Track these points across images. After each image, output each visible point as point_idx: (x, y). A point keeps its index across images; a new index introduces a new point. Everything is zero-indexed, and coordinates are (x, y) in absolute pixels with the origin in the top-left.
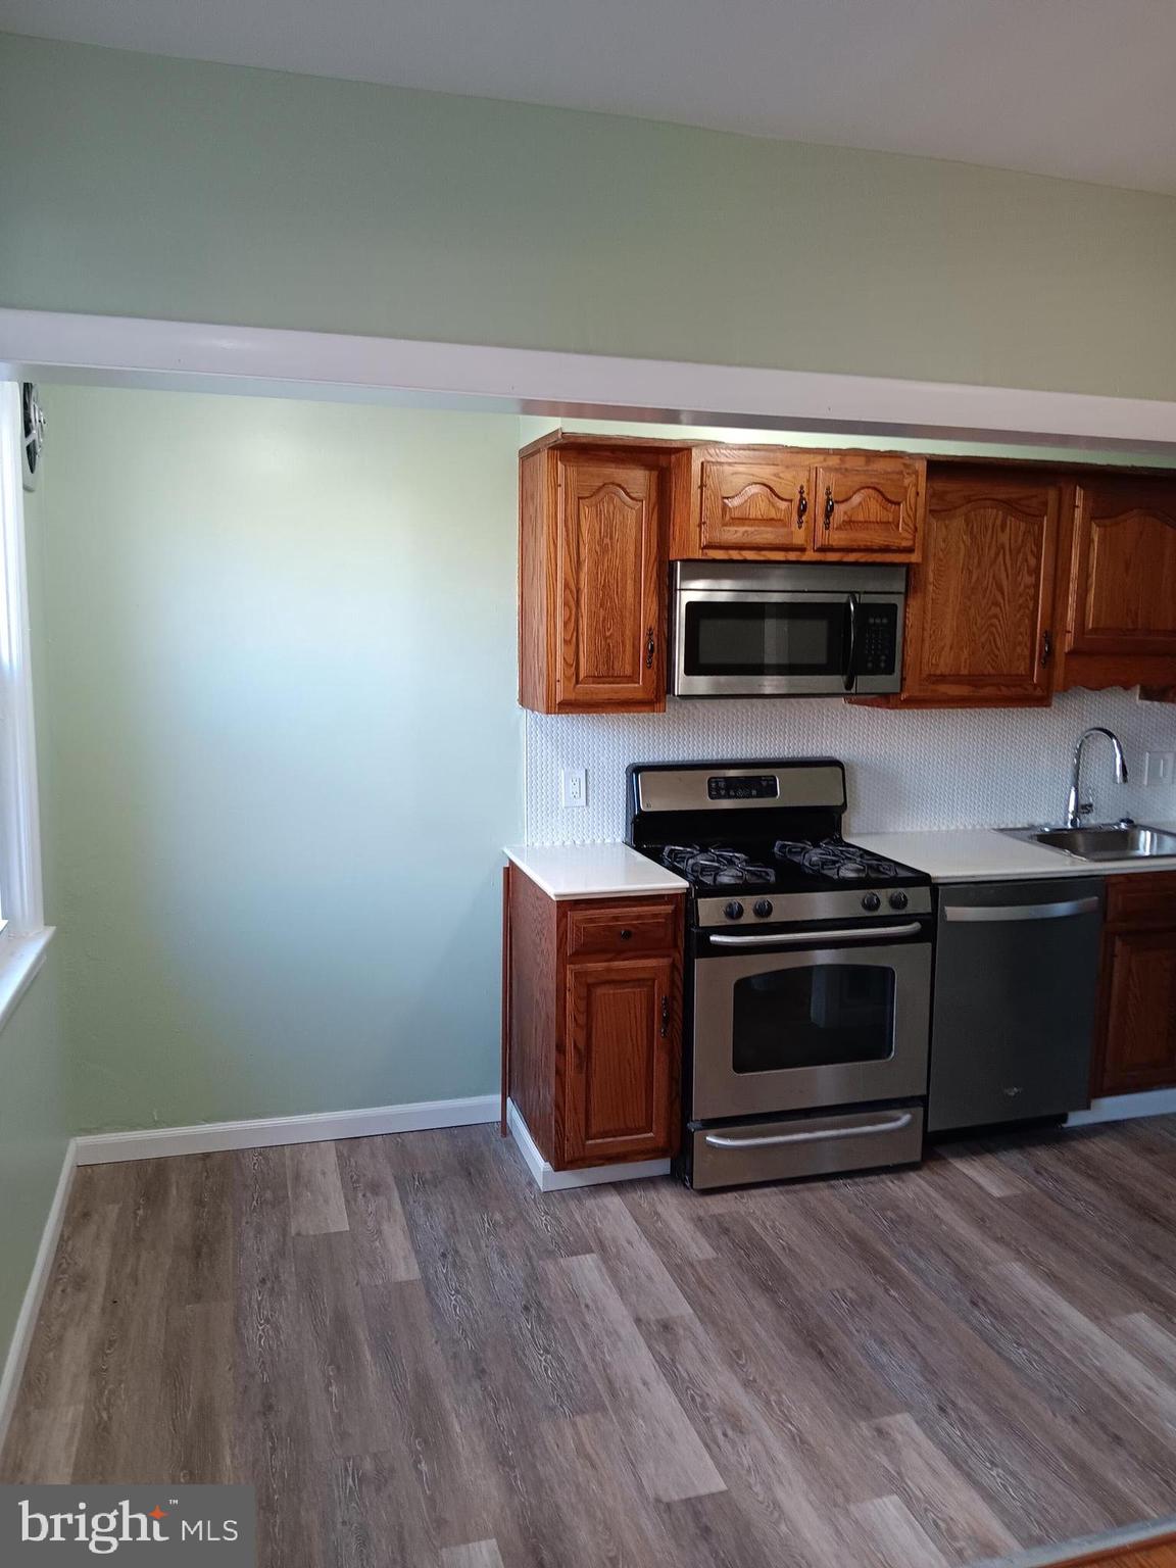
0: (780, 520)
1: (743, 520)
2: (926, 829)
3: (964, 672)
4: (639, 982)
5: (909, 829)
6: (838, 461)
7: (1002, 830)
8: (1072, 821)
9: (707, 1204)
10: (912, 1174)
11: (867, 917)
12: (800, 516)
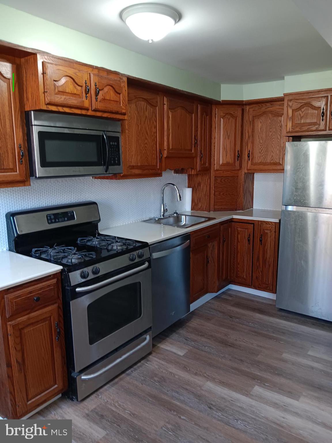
0: (78, 95)
1: (63, 93)
2: (122, 224)
3: (139, 164)
4: (44, 320)
5: (119, 225)
6: (97, 72)
7: (144, 221)
8: (163, 215)
9: (85, 405)
10: (150, 357)
11: (133, 264)
12: (86, 94)
